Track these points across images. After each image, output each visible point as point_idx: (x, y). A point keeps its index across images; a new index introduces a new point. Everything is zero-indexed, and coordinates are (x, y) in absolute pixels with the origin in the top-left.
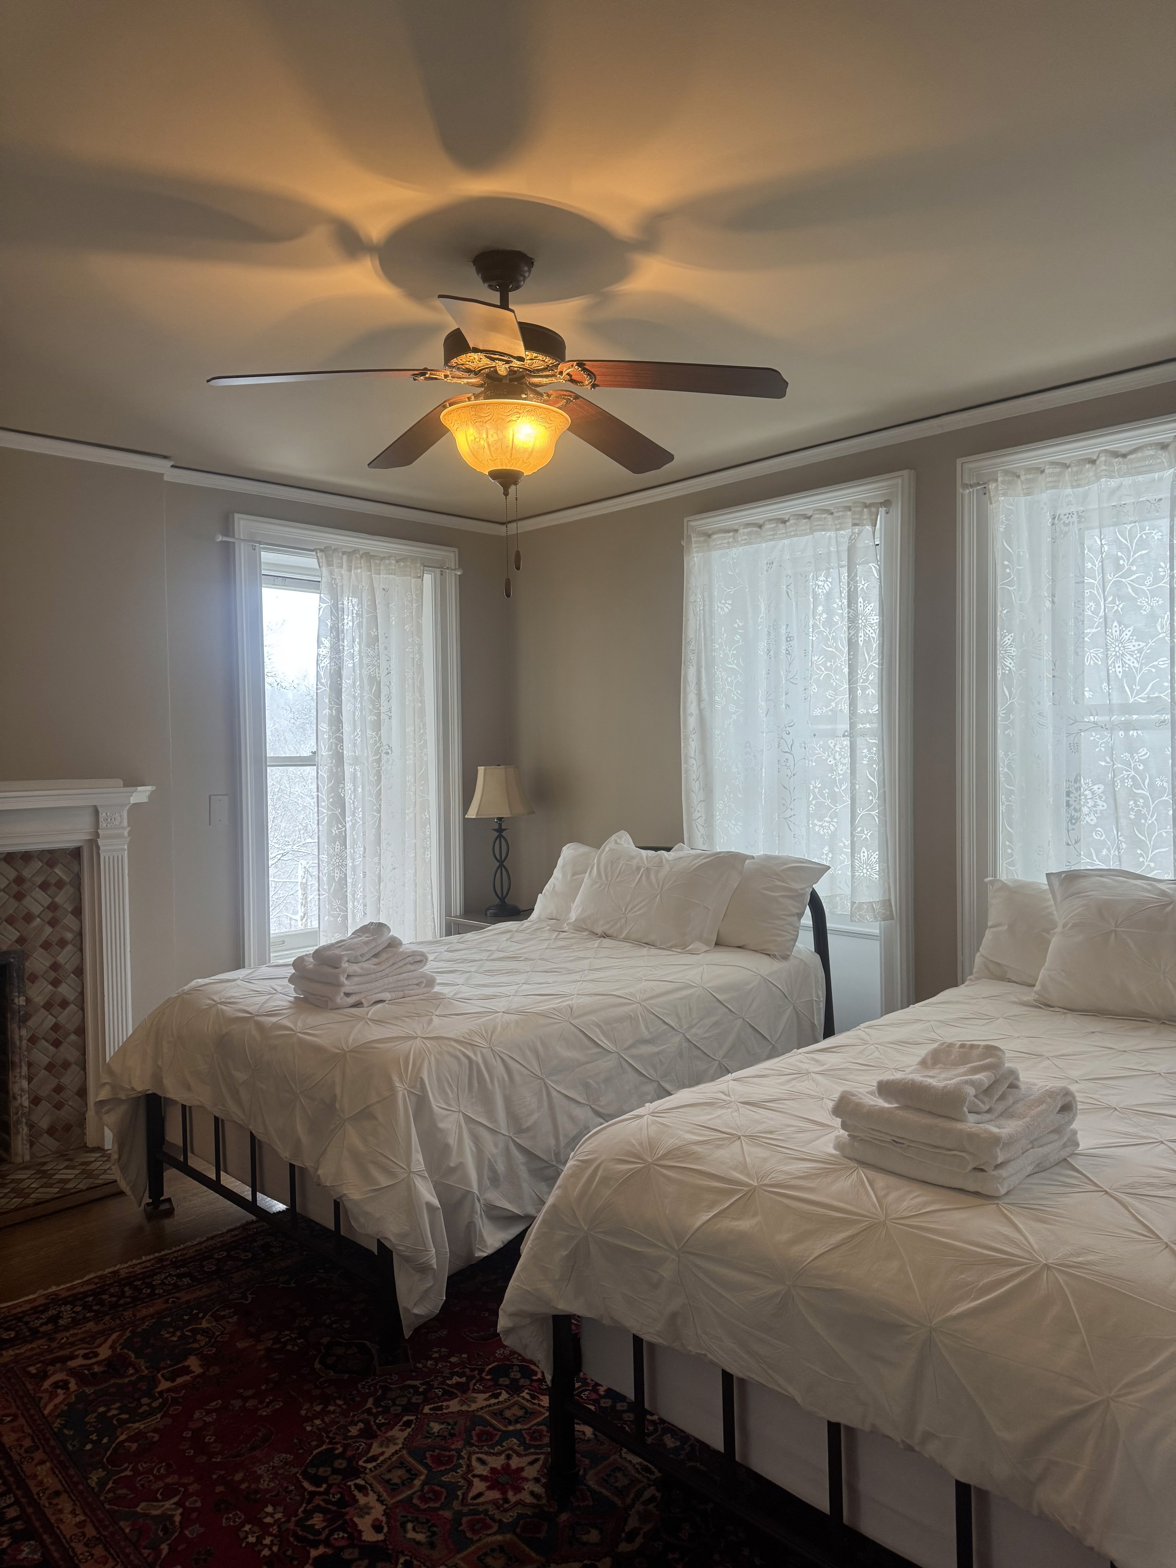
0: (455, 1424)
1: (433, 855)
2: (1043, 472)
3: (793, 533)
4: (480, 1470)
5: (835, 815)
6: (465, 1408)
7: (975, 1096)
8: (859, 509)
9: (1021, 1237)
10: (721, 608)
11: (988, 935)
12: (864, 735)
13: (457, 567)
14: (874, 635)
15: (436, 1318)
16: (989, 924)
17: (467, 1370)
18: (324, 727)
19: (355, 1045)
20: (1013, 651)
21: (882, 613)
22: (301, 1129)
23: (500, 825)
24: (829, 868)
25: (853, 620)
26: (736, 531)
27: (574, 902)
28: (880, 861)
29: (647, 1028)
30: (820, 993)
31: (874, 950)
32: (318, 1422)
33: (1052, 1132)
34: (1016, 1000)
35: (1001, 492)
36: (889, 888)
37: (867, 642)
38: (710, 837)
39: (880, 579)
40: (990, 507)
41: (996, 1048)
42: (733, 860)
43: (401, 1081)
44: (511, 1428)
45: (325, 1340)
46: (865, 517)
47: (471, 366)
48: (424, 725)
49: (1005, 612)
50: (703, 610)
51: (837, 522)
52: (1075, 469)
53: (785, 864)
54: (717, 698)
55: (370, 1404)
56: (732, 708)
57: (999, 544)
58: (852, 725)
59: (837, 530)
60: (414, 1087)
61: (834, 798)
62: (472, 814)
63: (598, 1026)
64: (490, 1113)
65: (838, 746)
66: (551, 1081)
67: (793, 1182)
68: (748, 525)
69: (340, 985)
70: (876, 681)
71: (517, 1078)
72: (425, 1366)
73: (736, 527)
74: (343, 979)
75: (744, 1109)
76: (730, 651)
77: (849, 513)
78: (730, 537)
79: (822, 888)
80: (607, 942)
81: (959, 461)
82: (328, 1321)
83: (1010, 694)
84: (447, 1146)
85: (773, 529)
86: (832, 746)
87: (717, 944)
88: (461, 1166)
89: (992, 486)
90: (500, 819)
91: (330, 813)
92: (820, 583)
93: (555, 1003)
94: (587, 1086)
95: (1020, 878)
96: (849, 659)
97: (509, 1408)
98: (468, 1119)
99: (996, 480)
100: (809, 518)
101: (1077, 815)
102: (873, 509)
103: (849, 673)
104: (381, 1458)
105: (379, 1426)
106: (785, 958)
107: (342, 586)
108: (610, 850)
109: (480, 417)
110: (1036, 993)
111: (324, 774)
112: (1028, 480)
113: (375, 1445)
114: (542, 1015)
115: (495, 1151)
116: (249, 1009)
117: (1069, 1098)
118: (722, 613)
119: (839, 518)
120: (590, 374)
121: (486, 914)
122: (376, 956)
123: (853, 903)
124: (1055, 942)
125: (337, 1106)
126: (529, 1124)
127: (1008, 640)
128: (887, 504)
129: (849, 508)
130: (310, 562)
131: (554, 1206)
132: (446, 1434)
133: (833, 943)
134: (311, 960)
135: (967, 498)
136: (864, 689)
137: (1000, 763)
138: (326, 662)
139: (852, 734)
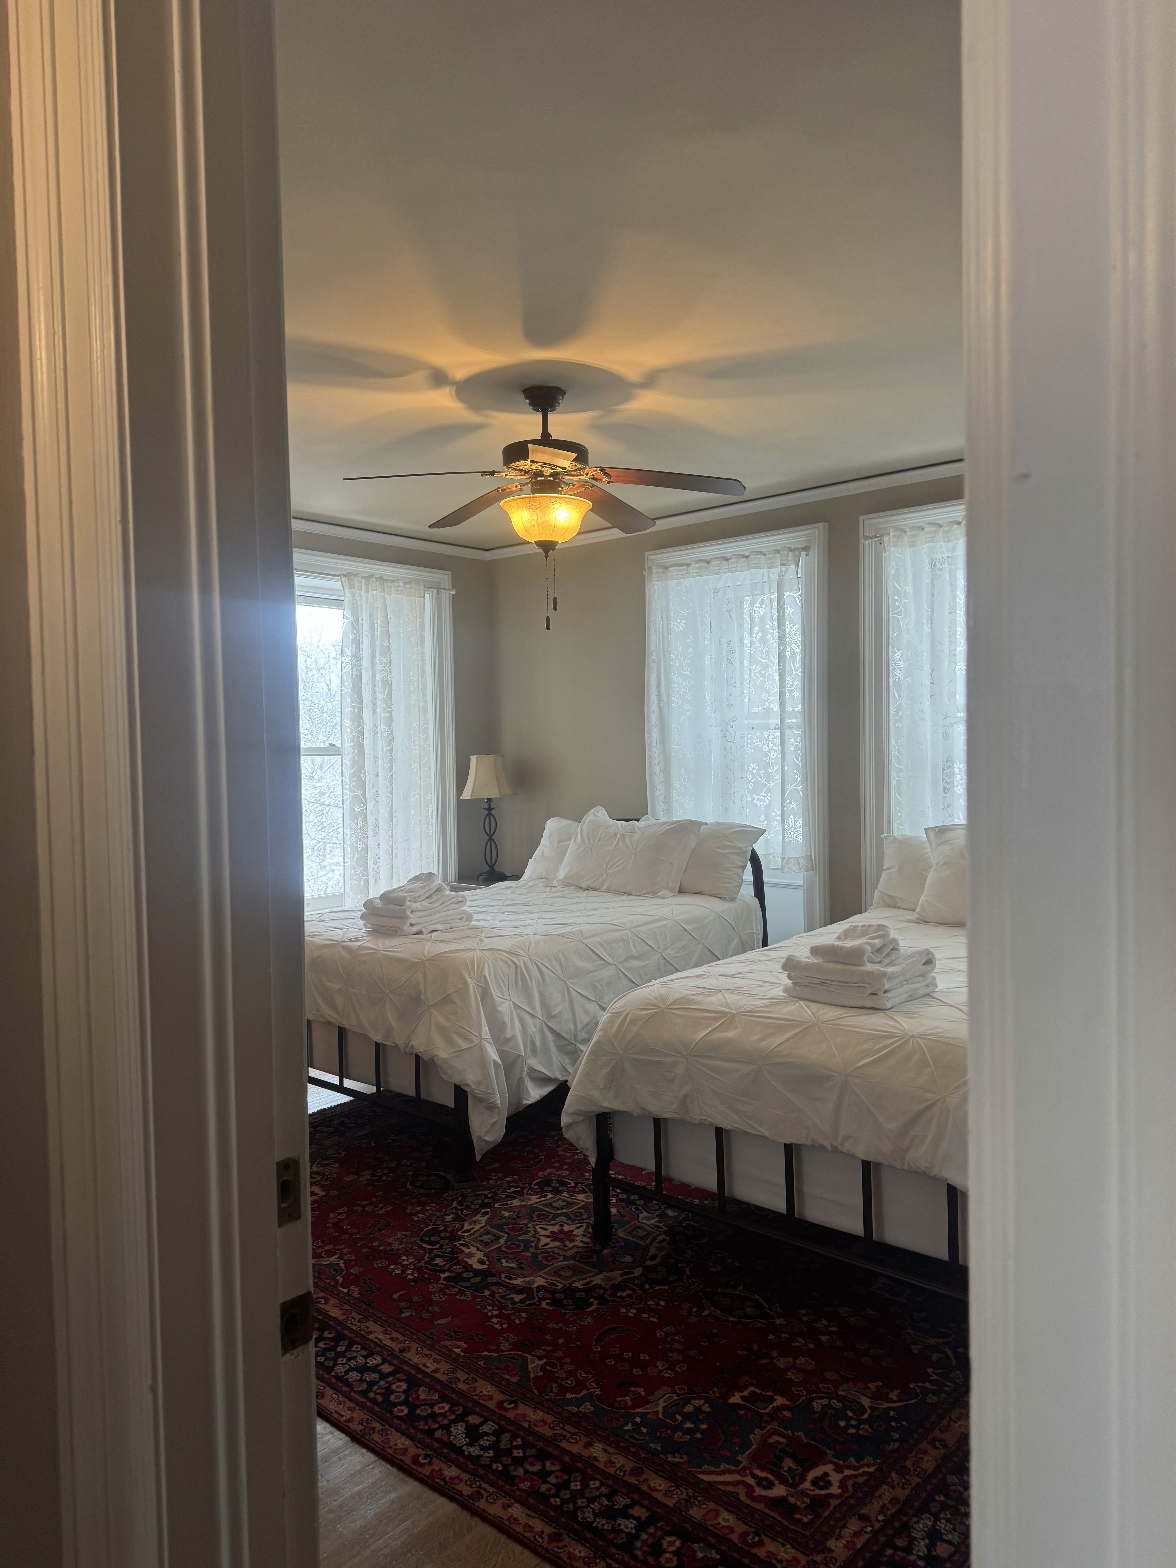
0: (520, 1211)
1: (433, 830)
2: (923, 529)
3: (734, 569)
4: (543, 1232)
5: (769, 790)
6: (524, 1203)
7: (872, 953)
8: (785, 552)
9: (897, 1024)
10: (677, 626)
11: (884, 875)
12: (791, 728)
13: (451, 587)
14: (798, 650)
15: (499, 1144)
16: (885, 867)
17: (520, 1185)
18: (347, 723)
19: (430, 956)
20: (901, 664)
21: (804, 634)
22: (391, 1018)
23: (490, 804)
24: (765, 831)
25: (782, 638)
26: (688, 565)
27: (561, 863)
28: (803, 826)
29: (636, 948)
30: (759, 927)
31: (799, 896)
32: (421, 1215)
33: (920, 976)
34: (904, 919)
35: (892, 544)
36: (811, 847)
37: (793, 656)
38: (668, 811)
39: (802, 607)
40: (884, 554)
41: (884, 926)
42: (688, 827)
43: (471, 977)
44: (559, 1212)
45: (411, 1173)
46: (790, 559)
47: (524, 468)
48: (427, 721)
49: (895, 634)
50: (662, 627)
51: (769, 562)
52: (946, 528)
53: (732, 828)
54: (673, 698)
55: (455, 1204)
56: (687, 706)
57: (891, 584)
58: (782, 720)
59: (769, 568)
60: (480, 982)
61: (769, 777)
62: (466, 795)
63: (602, 945)
64: (531, 1003)
65: (771, 737)
66: (571, 983)
67: (759, 1009)
68: (698, 561)
69: (407, 918)
70: (800, 686)
71: (548, 979)
72: (489, 1184)
73: (689, 562)
74: (408, 913)
75: (721, 978)
76: (684, 661)
77: (778, 555)
78: (684, 570)
79: (759, 848)
80: (591, 893)
81: (861, 518)
82: (408, 1163)
83: (899, 696)
84: (504, 1023)
85: (719, 565)
86: (766, 736)
87: (679, 892)
88: (514, 1037)
89: (886, 539)
90: (489, 799)
91: (352, 794)
92: (756, 609)
93: (569, 929)
94: (595, 988)
95: (907, 834)
96: (779, 669)
97: (555, 1202)
98: (517, 1007)
99: (889, 534)
100: (747, 557)
101: (948, 786)
102: (797, 553)
103: (780, 680)
104: (473, 1231)
105: (466, 1215)
106: (733, 900)
107: (362, 605)
108: (589, 822)
109: (533, 505)
110: (917, 913)
111: (347, 761)
112: (911, 535)
113: (466, 1224)
114: (562, 936)
115: (534, 1030)
116: (334, 938)
117: (930, 956)
118: (677, 630)
119: (770, 559)
120: (608, 475)
121: (478, 880)
122: (428, 898)
123: (783, 858)
124: (931, 876)
125: (423, 997)
126: (556, 1013)
127: (897, 656)
128: (806, 549)
129: (778, 552)
130: (336, 584)
131: (598, 1042)
132: (515, 1217)
133: (768, 891)
134: (379, 901)
135: (867, 548)
136: (791, 692)
137: (892, 749)
138: (348, 668)
139: (782, 727)
